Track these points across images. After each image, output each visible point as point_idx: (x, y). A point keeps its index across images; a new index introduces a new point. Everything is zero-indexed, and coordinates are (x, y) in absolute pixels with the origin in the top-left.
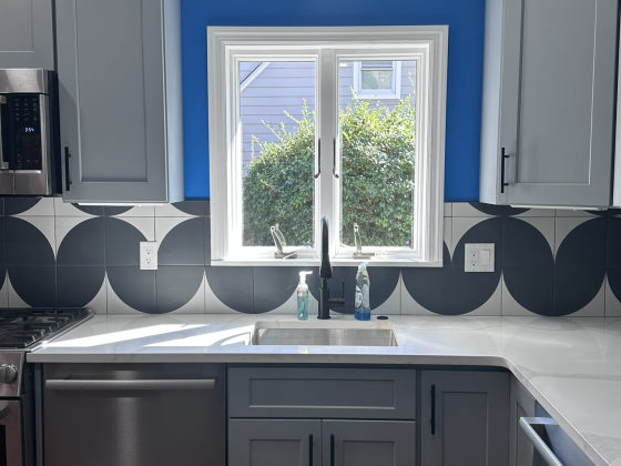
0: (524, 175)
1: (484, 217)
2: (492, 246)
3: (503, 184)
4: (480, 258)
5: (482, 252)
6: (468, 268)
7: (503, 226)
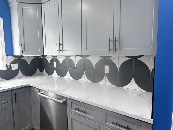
0: (26, 49)
1: (15, 58)
2: (17, 64)
3: (22, 51)
4: (15, 67)
5: (15, 66)
6: (12, 69)
7: (19, 60)
